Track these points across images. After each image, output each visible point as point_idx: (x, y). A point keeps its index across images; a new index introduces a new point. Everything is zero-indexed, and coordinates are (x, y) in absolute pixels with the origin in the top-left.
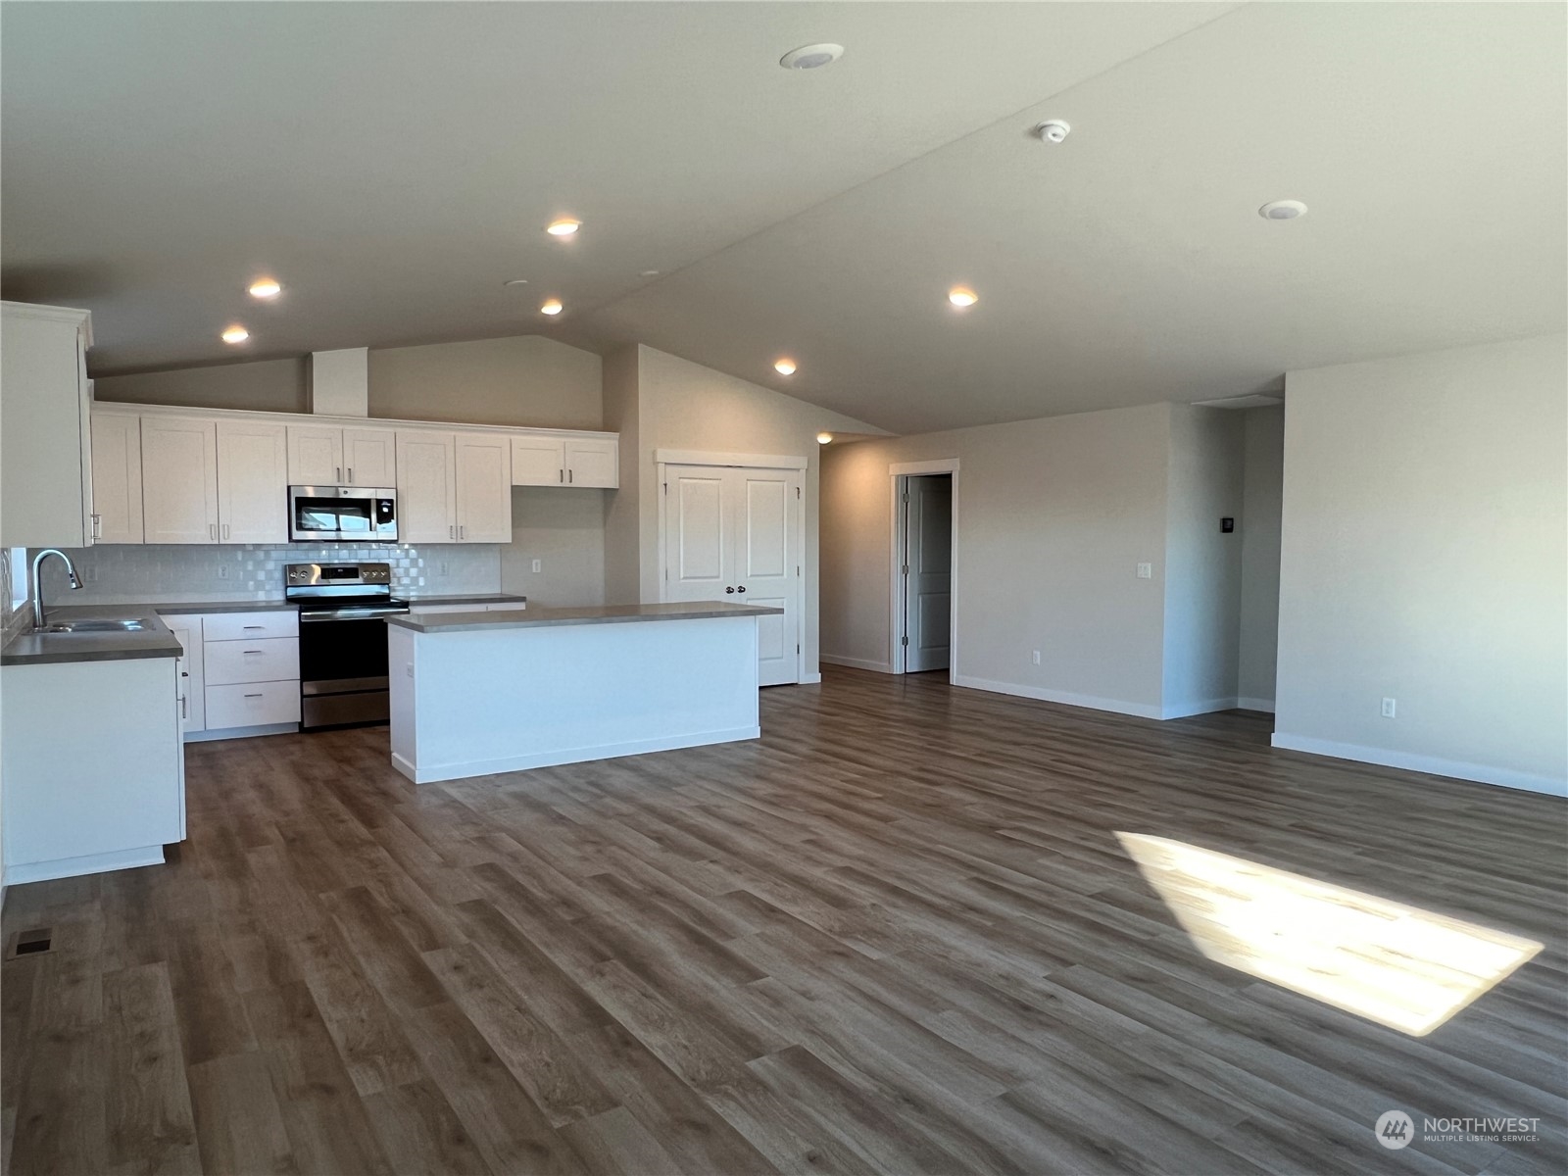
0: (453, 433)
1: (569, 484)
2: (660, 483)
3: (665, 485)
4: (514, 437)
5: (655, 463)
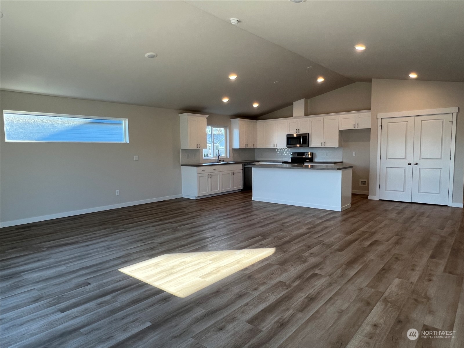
0: (323, 117)
1: (357, 128)
2: (379, 126)
3: (381, 126)
4: (340, 116)
5: (378, 119)
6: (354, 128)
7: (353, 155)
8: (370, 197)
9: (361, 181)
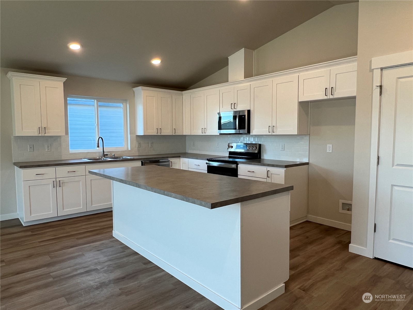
0: (271, 79)
1: (331, 97)
2: (374, 87)
3: (381, 87)
4: (301, 74)
5: (372, 71)
6: (326, 98)
7: (328, 151)
8: (354, 248)
9: (343, 203)
